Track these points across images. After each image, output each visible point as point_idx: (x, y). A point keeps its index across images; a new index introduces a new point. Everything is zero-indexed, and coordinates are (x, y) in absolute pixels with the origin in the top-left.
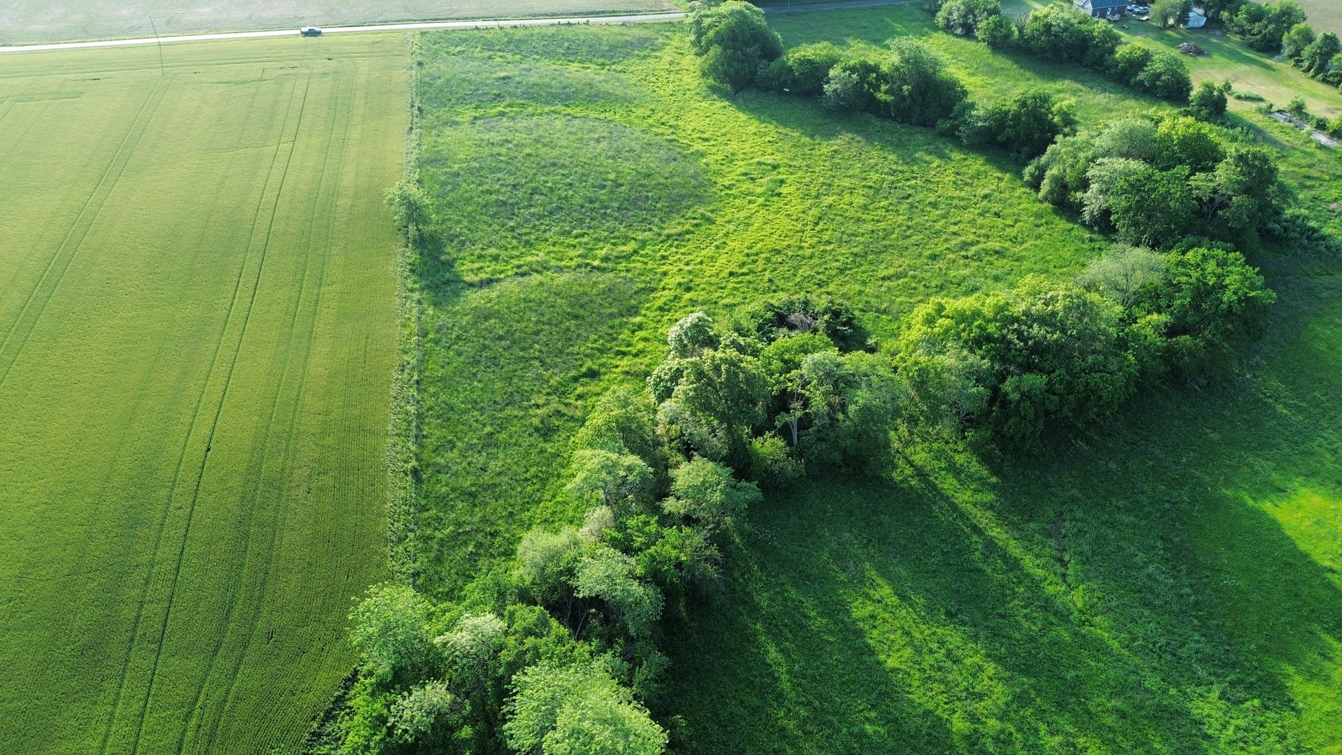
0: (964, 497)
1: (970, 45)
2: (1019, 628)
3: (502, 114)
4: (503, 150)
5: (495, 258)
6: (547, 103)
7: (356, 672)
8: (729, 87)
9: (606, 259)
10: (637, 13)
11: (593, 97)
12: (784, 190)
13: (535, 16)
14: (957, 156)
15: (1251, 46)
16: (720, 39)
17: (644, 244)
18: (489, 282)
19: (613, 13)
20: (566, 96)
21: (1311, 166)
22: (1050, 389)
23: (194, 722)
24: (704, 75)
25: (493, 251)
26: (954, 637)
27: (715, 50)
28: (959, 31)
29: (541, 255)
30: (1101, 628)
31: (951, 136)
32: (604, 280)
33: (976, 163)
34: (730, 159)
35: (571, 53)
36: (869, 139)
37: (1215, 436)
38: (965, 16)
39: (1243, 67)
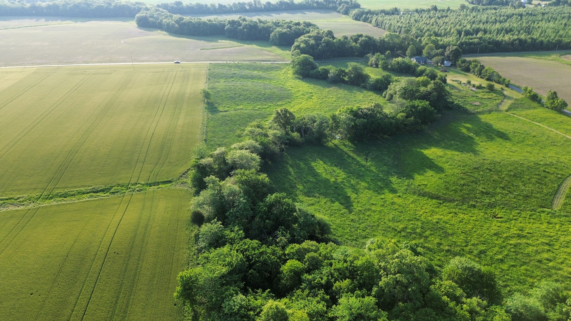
0: (345, 149)
1: (377, 69)
2: (352, 167)
3: (233, 81)
4: (233, 87)
5: (229, 107)
6: (246, 79)
7: (190, 169)
8: (301, 77)
9: (259, 108)
10: (277, 61)
11: (260, 78)
12: (313, 97)
13: (245, 61)
14: (365, 92)
15: (462, 70)
16: (299, 64)
17: (270, 106)
18: (226, 111)
19: (269, 61)
20: (252, 78)
21: (466, 94)
22: (368, 123)
23: (153, 173)
24: (294, 74)
25: (228, 106)
26: (335, 168)
27: (298, 66)
28: (374, 66)
29: (241, 107)
30: (373, 169)
31: (365, 88)
32: (258, 112)
33: (370, 93)
34: (299, 91)
35: (255, 69)
36: (340, 88)
37: (416, 141)
38: (376, 62)
39: (458, 75)
